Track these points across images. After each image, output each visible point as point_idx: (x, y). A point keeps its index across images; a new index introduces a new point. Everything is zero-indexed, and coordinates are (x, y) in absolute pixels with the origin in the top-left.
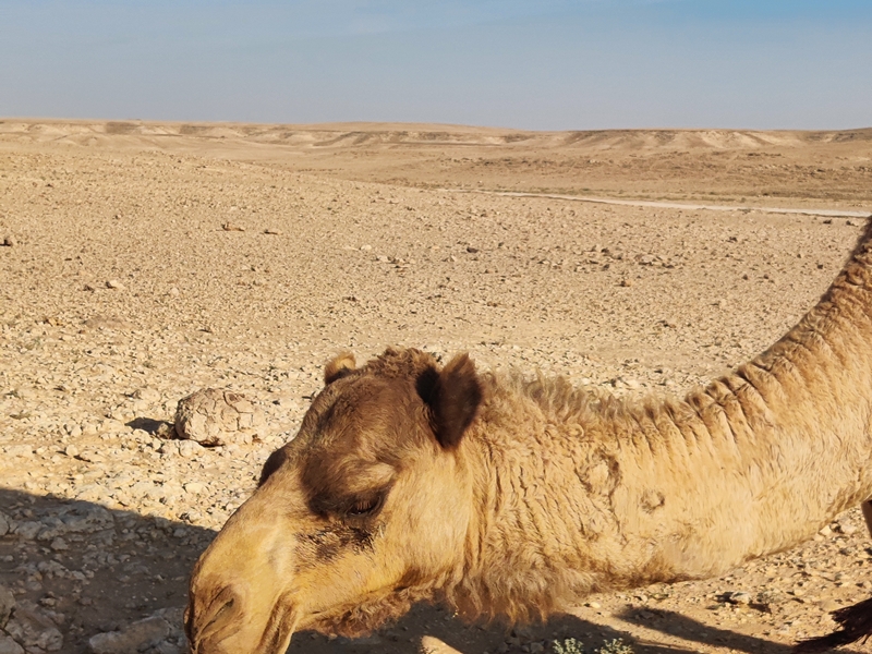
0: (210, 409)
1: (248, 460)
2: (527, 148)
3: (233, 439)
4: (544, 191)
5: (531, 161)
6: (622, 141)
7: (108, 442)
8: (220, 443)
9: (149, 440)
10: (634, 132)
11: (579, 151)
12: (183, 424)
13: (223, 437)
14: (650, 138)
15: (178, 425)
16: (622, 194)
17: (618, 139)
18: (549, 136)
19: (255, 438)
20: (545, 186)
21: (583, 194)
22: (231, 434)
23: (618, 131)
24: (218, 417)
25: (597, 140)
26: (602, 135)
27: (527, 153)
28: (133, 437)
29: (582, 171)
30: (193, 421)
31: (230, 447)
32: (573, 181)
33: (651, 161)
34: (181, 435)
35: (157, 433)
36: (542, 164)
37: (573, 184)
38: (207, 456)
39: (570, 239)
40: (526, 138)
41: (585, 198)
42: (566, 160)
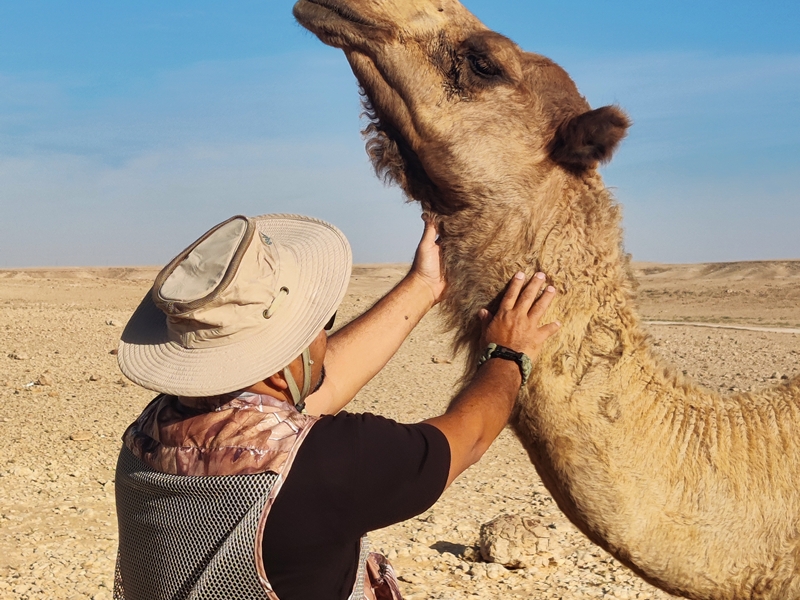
0: (512, 534)
1: (548, 582)
2: (665, 280)
3: (532, 562)
4: (687, 319)
5: (672, 292)
6: (755, 272)
7: (421, 564)
8: (522, 566)
9: (458, 563)
10: (766, 264)
11: (716, 282)
12: (488, 548)
13: (524, 560)
14: (781, 269)
15: (483, 549)
16: (761, 322)
17: (750, 270)
18: (685, 268)
19: (552, 562)
20: (686, 315)
21: (724, 322)
22: (531, 558)
23: (750, 262)
24: (519, 542)
25: (730, 271)
26: (734, 266)
27: (667, 285)
28: (443, 560)
29: (721, 300)
30: (497, 545)
31: (532, 570)
32: (713, 310)
33: (787, 290)
34: (485, 558)
35: (463, 556)
36: (682, 294)
37: (713, 313)
38: (512, 579)
39: (745, 366)
40: (664, 270)
41: (728, 326)
42: (704, 290)
